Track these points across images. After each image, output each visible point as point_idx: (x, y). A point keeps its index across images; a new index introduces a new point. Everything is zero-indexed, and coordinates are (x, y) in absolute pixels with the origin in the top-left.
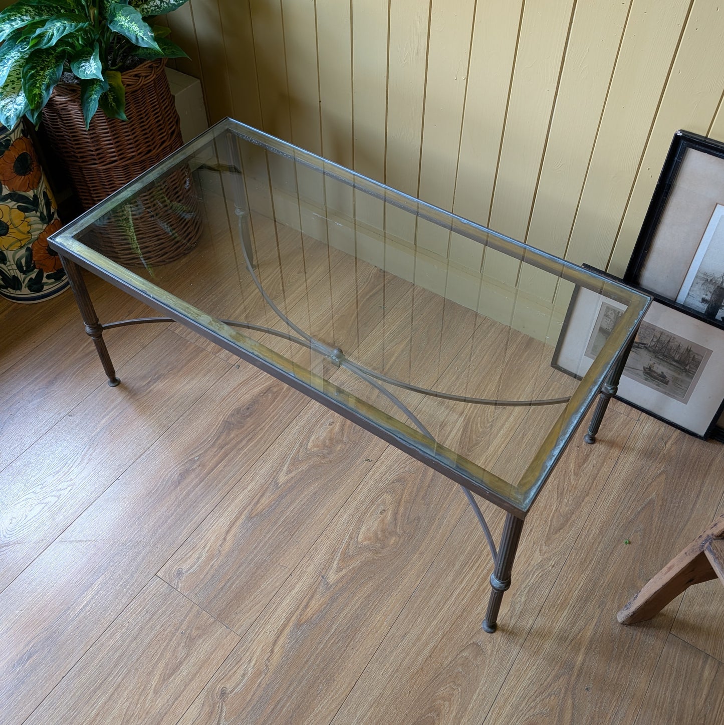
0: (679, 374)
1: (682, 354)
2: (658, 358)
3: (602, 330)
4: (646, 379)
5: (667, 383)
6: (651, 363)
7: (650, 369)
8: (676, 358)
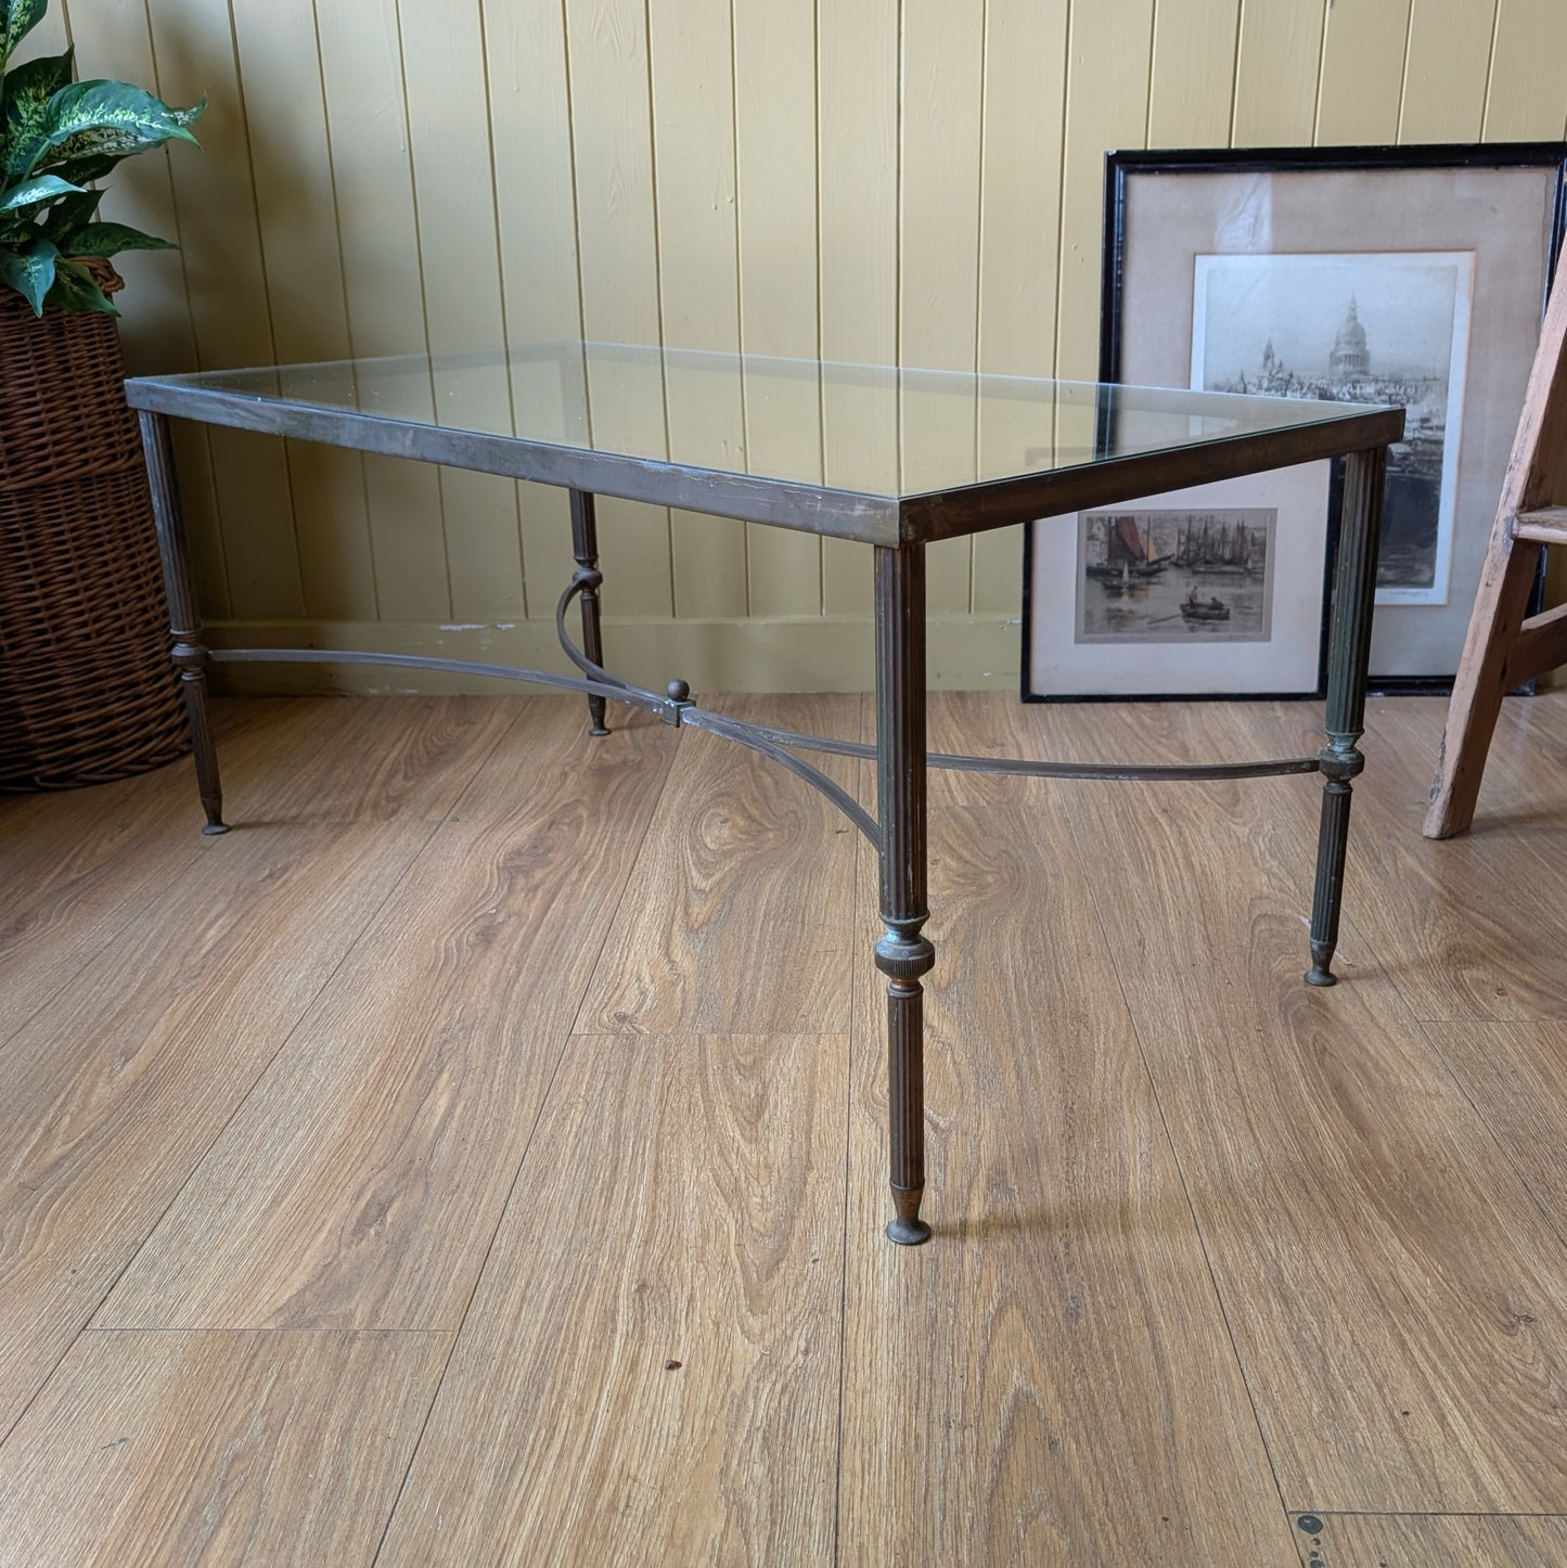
0: (1241, 586)
1: (1233, 542)
2: (1198, 572)
3: (1092, 572)
4: (1192, 629)
5: (1226, 617)
6: (1191, 589)
7: (1192, 604)
8: (1227, 556)
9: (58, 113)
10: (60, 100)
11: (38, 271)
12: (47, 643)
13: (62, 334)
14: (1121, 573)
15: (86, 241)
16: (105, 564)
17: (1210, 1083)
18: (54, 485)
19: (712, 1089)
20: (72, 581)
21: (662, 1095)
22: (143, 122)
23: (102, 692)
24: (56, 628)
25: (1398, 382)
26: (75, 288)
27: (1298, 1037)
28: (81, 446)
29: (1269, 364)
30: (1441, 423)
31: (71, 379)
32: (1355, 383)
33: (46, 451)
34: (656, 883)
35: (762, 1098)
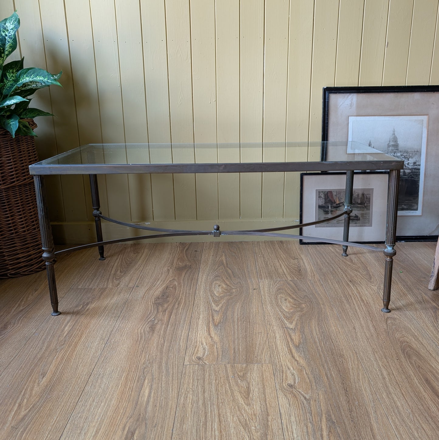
0: (363, 211)
1: (361, 198)
3: (320, 207)
5: (359, 220)
8: (359, 202)
9: (20, 77)
10: (20, 73)
11: (13, 124)
12: (13, 234)
13: (19, 142)
14: (328, 207)
15: (26, 113)
16: (30, 209)
17: (387, 380)
18: (16, 186)
19: (232, 385)
20: (21, 215)
21: (216, 387)
22: (46, 80)
23: (29, 248)
24: (15, 229)
25: (407, 152)
26: (24, 129)
27: (410, 362)
28: (24, 174)
30: (419, 164)
31: (21, 155)
32: (395, 153)
33: (13, 177)
34: (202, 308)
35: (248, 388)
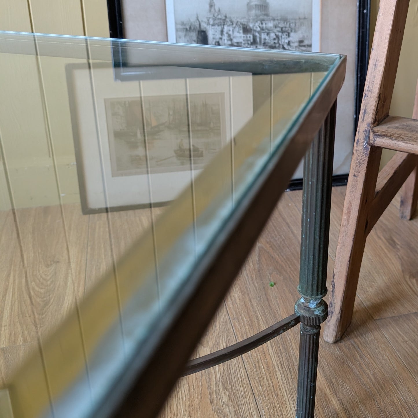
0: (208, 137)
1: (201, 113)
6: (179, 141)
7: (181, 149)
8: (199, 121)
14: (135, 135)
25: (285, 20)
29: (212, 10)
30: (309, 43)
32: (262, 21)
